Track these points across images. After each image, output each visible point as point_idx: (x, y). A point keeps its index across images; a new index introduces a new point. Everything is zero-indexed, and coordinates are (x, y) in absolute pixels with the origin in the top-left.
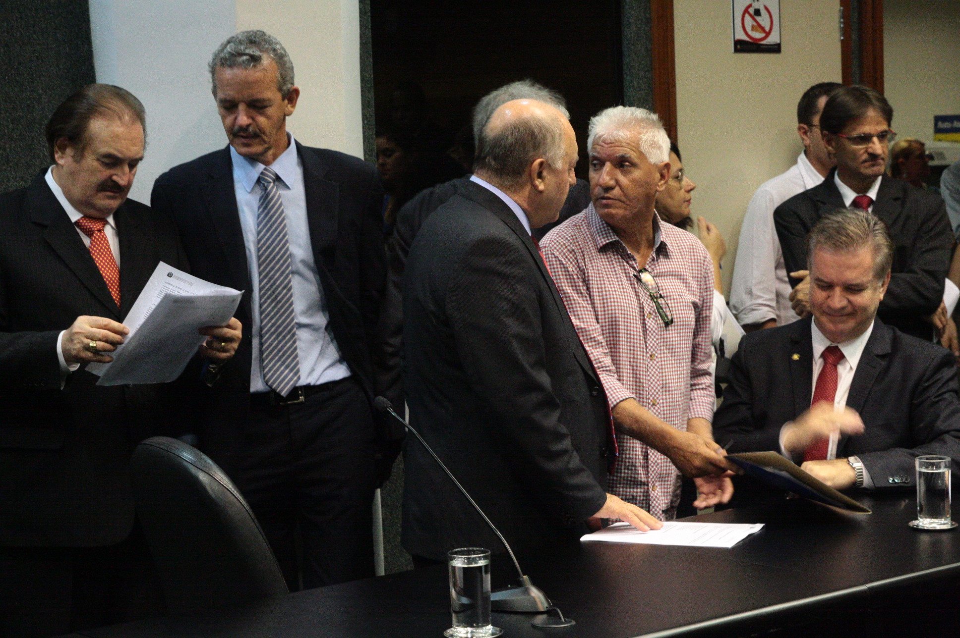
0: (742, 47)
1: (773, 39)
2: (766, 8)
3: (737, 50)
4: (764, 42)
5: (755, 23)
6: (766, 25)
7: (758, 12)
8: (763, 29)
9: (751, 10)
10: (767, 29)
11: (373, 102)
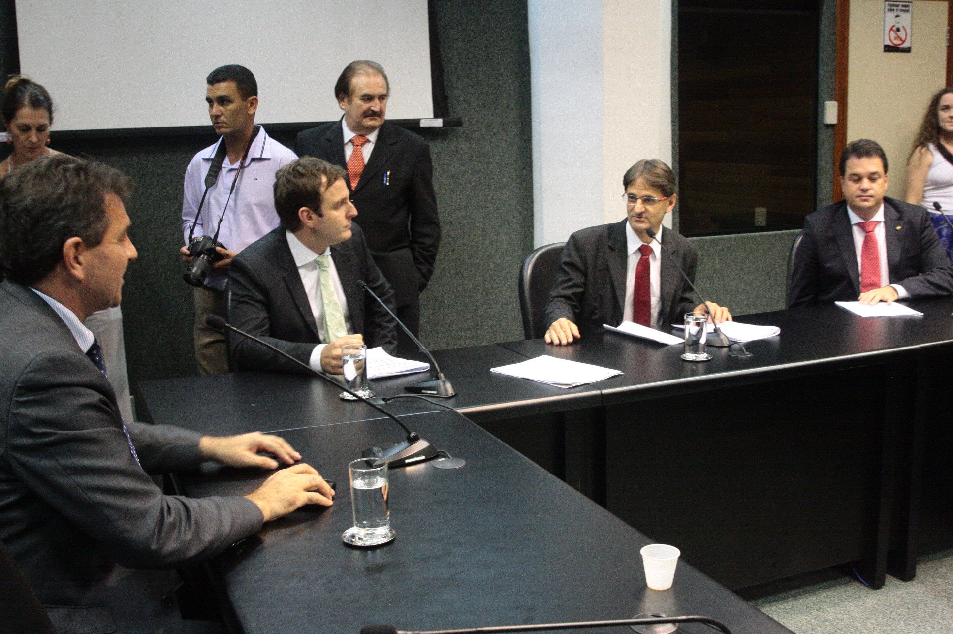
0: (888, 49)
1: (906, 45)
2: (904, 28)
3: (885, 51)
4: (901, 46)
5: (896, 36)
6: (903, 36)
7: (898, 30)
8: (901, 39)
9: (895, 29)
10: (903, 39)
11: (677, 76)
